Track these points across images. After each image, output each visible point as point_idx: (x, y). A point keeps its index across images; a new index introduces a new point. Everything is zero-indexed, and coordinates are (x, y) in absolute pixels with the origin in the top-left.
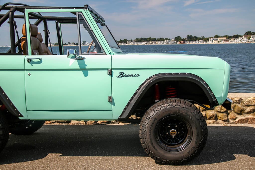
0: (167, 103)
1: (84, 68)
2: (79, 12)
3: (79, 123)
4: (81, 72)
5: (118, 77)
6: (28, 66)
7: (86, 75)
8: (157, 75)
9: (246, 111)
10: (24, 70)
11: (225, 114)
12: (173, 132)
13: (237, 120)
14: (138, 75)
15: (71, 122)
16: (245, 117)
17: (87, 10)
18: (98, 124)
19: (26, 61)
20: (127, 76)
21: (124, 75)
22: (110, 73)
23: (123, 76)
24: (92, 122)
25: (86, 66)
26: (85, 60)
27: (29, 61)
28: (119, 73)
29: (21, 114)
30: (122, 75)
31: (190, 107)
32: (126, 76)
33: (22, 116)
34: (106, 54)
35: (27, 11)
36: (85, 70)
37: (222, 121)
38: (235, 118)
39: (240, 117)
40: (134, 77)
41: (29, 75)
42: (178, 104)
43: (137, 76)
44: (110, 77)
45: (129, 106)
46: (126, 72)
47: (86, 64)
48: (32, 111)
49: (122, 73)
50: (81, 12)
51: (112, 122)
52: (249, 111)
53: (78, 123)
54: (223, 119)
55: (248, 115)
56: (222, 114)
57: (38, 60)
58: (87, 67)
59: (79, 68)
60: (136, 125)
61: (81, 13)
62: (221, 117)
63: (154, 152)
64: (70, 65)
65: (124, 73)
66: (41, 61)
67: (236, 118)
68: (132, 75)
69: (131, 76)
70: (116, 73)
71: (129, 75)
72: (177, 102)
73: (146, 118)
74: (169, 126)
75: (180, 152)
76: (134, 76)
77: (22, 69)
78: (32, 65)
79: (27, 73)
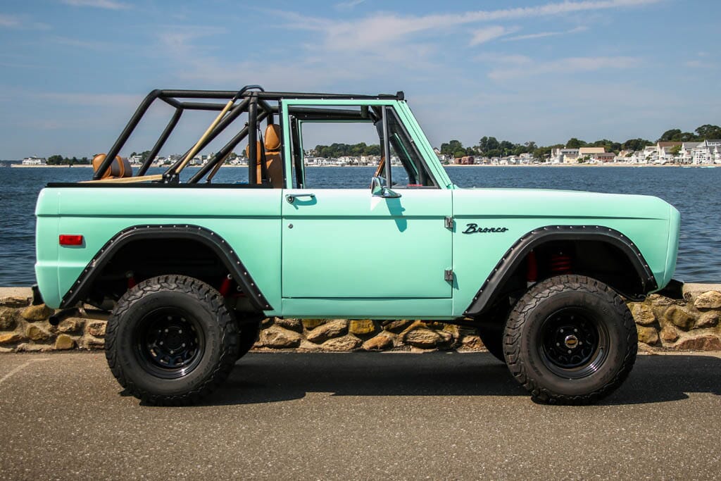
0: (560, 283)
1: (399, 214)
2: (386, 106)
3: (319, 348)
4: (393, 222)
5: (466, 232)
6: (289, 209)
7: (402, 227)
8: (542, 229)
9: (700, 322)
10: (281, 217)
11: (652, 329)
12: (571, 341)
13: (679, 342)
14: (504, 230)
15: (300, 345)
16: (697, 336)
17: (403, 103)
18: (364, 351)
19: (285, 202)
20: (484, 231)
21: (477, 229)
22: (451, 226)
23: (474, 231)
24: (350, 347)
25: (404, 210)
26: (400, 199)
27: (292, 199)
28: (468, 225)
29: (269, 306)
30: (472, 229)
31: (605, 290)
32: (480, 230)
33: (270, 309)
34: (440, 188)
35: (285, 102)
36: (400, 219)
37: (646, 345)
38: (675, 337)
39: (685, 337)
40: (496, 233)
41: (291, 226)
42: (583, 285)
43: (502, 231)
44: (449, 232)
45: (486, 290)
46: (482, 224)
47: (403, 207)
48: (292, 298)
49: (472, 224)
50: (392, 106)
51: (395, 345)
52: (705, 322)
53: (316, 349)
54: (648, 341)
55: (703, 331)
56: (645, 329)
57: (309, 199)
58: (404, 213)
59: (389, 214)
60: (451, 353)
61: (391, 108)
62: (643, 336)
63: (535, 379)
64: (371, 209)
65: (476, 225)
66: (313, 200)
67: (678, 338)
68: (493, 230)
69: (490, 231)
70: (462, 225)
71: (486, 229)
72: (580, 281)
73: (521, 313)
74: (562, 331)
75: (586, 378)
76: (497, 231)
77: (277, 214)
78: (297, 208)
79: (286, 222)
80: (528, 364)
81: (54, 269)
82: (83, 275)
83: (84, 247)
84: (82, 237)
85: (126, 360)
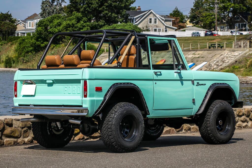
4: (179, 82)
5: (197, 85)
6: (155, 77)
7: (182, 84)
8: (213, 84)
10: (153, 80)
14: (205, 84)
19: (154, 74)
23: (198, 85)
25: (182, 77)
27: (156, 73)
30: (198, 84)
32: (200, 85)
34: (187, 70)
35: (149, 37)
36: (181, 80)
44: (192, 85)
46: (201, 82)
48: (155, 110)
50: (174, 40)
58: (183, 79)
59: (179, 79)
63: (216, 136)
64: (175, 77)
66: (161, 75)
69: (202, 85)
70: (195, 82)
78: (157, 77)
79: (155, 82)
80: (214, 130)
81: (94, 100)
82: (103, 102)
83: (102, 92)
84: (101, 88)
85: (118, 135)
